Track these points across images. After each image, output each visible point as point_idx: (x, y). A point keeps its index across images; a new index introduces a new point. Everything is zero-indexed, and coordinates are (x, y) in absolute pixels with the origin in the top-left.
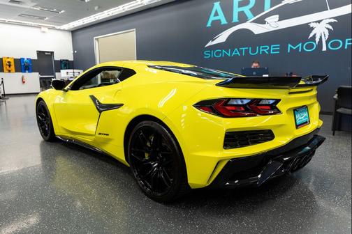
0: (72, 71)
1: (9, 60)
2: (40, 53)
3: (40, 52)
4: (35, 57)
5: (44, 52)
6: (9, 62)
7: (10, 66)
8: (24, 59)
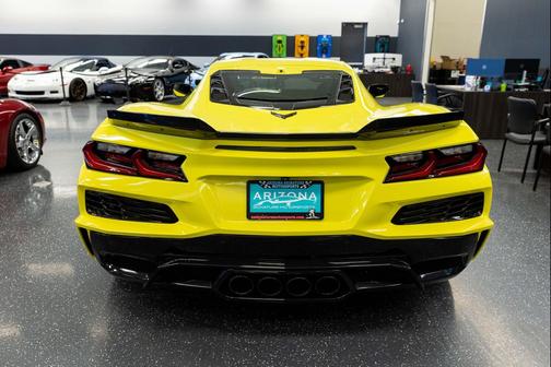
0: (381, 55)
1: (302, 39)
2: (347, 27)
3: (347, 24)
4: (338, 33)
5: (352, 24)
6: (302, 42)
7: (302, 47)
8: (322, 36)
